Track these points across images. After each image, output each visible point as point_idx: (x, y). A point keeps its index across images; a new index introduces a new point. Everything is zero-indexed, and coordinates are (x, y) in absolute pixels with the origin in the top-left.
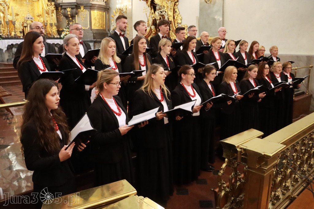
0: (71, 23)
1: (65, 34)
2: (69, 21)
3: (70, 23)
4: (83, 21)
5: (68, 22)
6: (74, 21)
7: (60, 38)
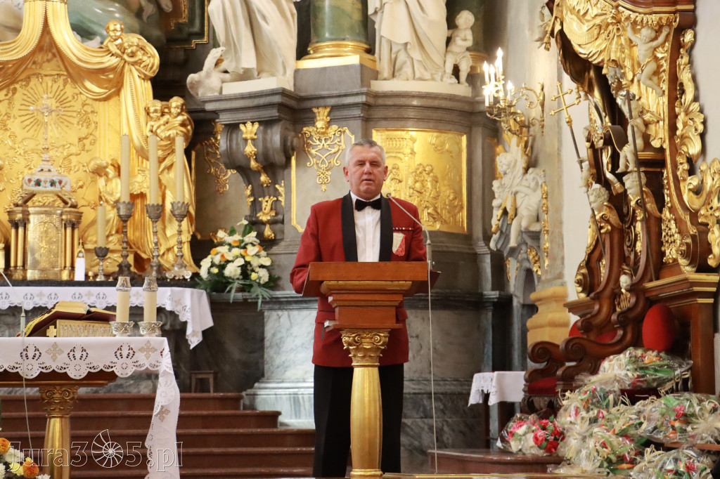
0: (267, 203)
1: (217, 260)
2: (258, 192)
3: (261, 203)
4: (324, 187)
5: (252, 194)
6: (281, 189)
7: (194, 282)
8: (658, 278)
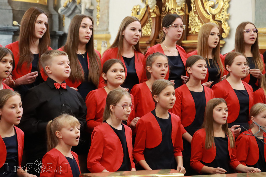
8: (186, 40)
